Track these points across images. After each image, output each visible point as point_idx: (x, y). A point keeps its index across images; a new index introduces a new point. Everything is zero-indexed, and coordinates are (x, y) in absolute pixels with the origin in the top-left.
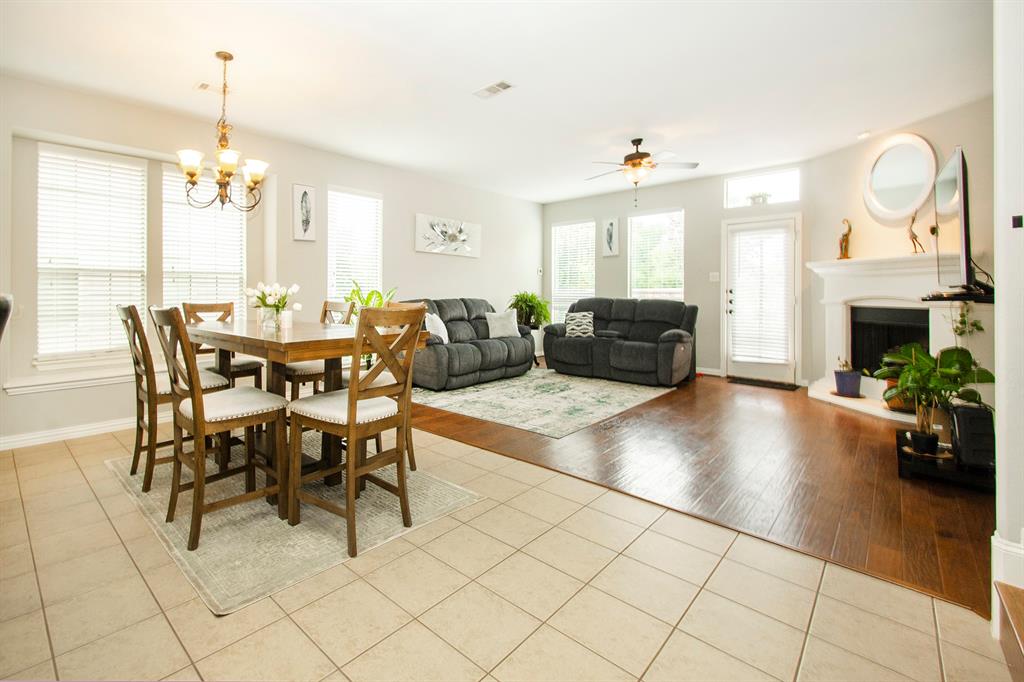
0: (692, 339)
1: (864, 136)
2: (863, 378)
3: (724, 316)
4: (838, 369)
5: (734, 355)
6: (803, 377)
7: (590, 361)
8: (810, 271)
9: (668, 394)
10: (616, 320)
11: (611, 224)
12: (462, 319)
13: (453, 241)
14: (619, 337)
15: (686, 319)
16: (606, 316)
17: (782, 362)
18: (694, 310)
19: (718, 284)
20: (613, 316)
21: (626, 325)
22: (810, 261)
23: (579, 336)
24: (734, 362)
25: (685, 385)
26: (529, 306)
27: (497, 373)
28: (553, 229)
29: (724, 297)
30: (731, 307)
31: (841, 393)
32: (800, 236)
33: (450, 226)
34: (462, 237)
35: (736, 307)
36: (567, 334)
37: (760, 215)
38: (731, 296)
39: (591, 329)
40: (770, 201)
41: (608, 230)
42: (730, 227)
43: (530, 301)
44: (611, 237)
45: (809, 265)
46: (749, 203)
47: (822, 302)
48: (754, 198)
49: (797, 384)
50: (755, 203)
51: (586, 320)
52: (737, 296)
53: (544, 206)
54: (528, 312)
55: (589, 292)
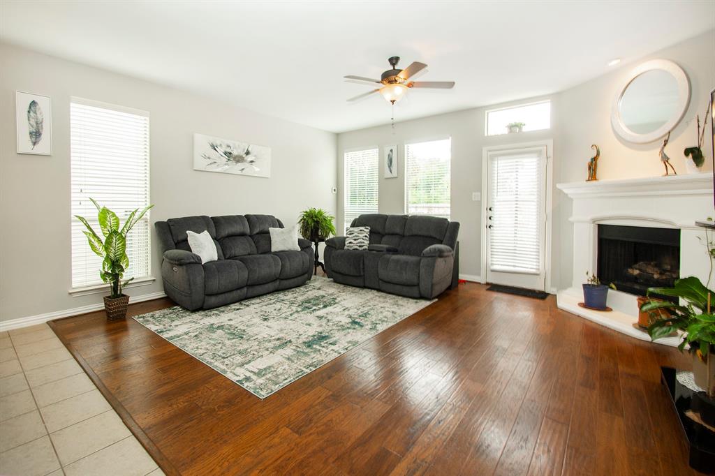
0: (454, 252)
1: (614, 63)
2: (610, 290)
3: (484, 229)
4: (586, 282)
5: (492, 264)
6: (552, 286)
7: (362, 273)
8: (561, 191)
9: (430, 306)
10: (389, 234)
11: (391, 151)
12: (243, 235)
13: (238, 161)
14: (389, 251)
15: (448, 234)
16: (381, 231)
17: (533, 271)
18: (456, 226)
19: (480, 202)
20: (386, 231)
21: (396, 240)
22: (560, 182)
23: (356, 249)
24: (493, 271)
25: (448, 295)
26: (314, 221)
27: (271, 286)
28: (345, 154)
29: (484, 213)
30: (490, 222)
31: (588, 305)
32: (551, 160)
33: (235, 148)
34: (249, 158)
35: (495, 222)
36: (346, 247)
37: (517, 142)
38: (490, 214)
39: (367, 242)
40: (525, 129)
41: (389, 155)
42: (490, 153)
43: (316, 217)
44: (391, 161)
45: (559, 186)
46: (505, 131)
47: (571, 219)
48: (511, 127)
49: (547, 292)
50: (511, 132)
51: (363, 234)
52: (496, 214)
53: (338, 136)
54: (314, 226)
55: (373, 209)
